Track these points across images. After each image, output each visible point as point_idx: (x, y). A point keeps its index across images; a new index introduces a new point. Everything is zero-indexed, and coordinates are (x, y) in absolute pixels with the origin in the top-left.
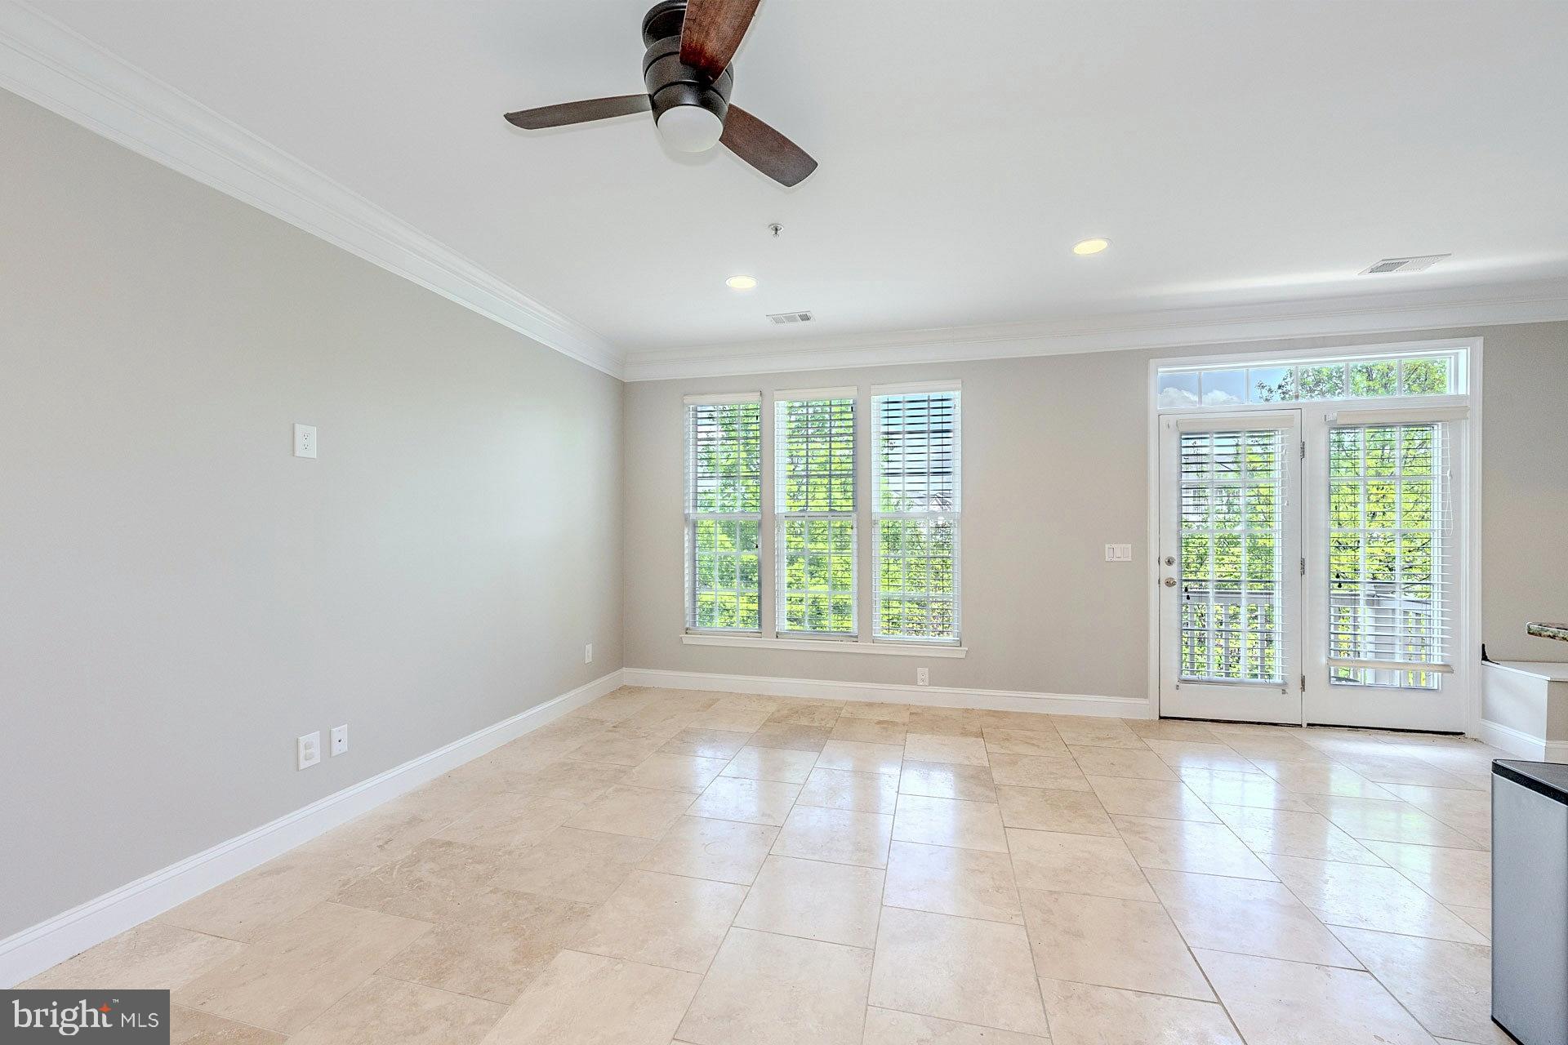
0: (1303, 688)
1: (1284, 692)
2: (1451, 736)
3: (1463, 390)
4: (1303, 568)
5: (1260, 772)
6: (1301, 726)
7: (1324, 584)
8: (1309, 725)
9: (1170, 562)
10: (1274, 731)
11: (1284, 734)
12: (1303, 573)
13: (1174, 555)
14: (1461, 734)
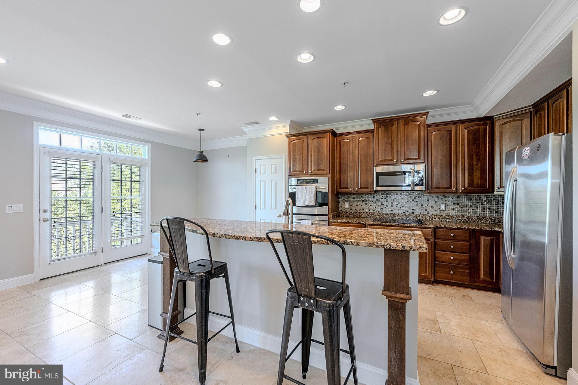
0: (102, 252)
1: (96, 255)
2: (144, 255)
3: (146, 158)
4: (102, 210)
5: (86, 286)
6: (102, 265)
7: (109, 215)
8: (104, 264)
9: (45, 211)
10: (92, 270)
11: (96, 270)
12: (102, 212)
13: (47, 208)
14: (146, 254)
